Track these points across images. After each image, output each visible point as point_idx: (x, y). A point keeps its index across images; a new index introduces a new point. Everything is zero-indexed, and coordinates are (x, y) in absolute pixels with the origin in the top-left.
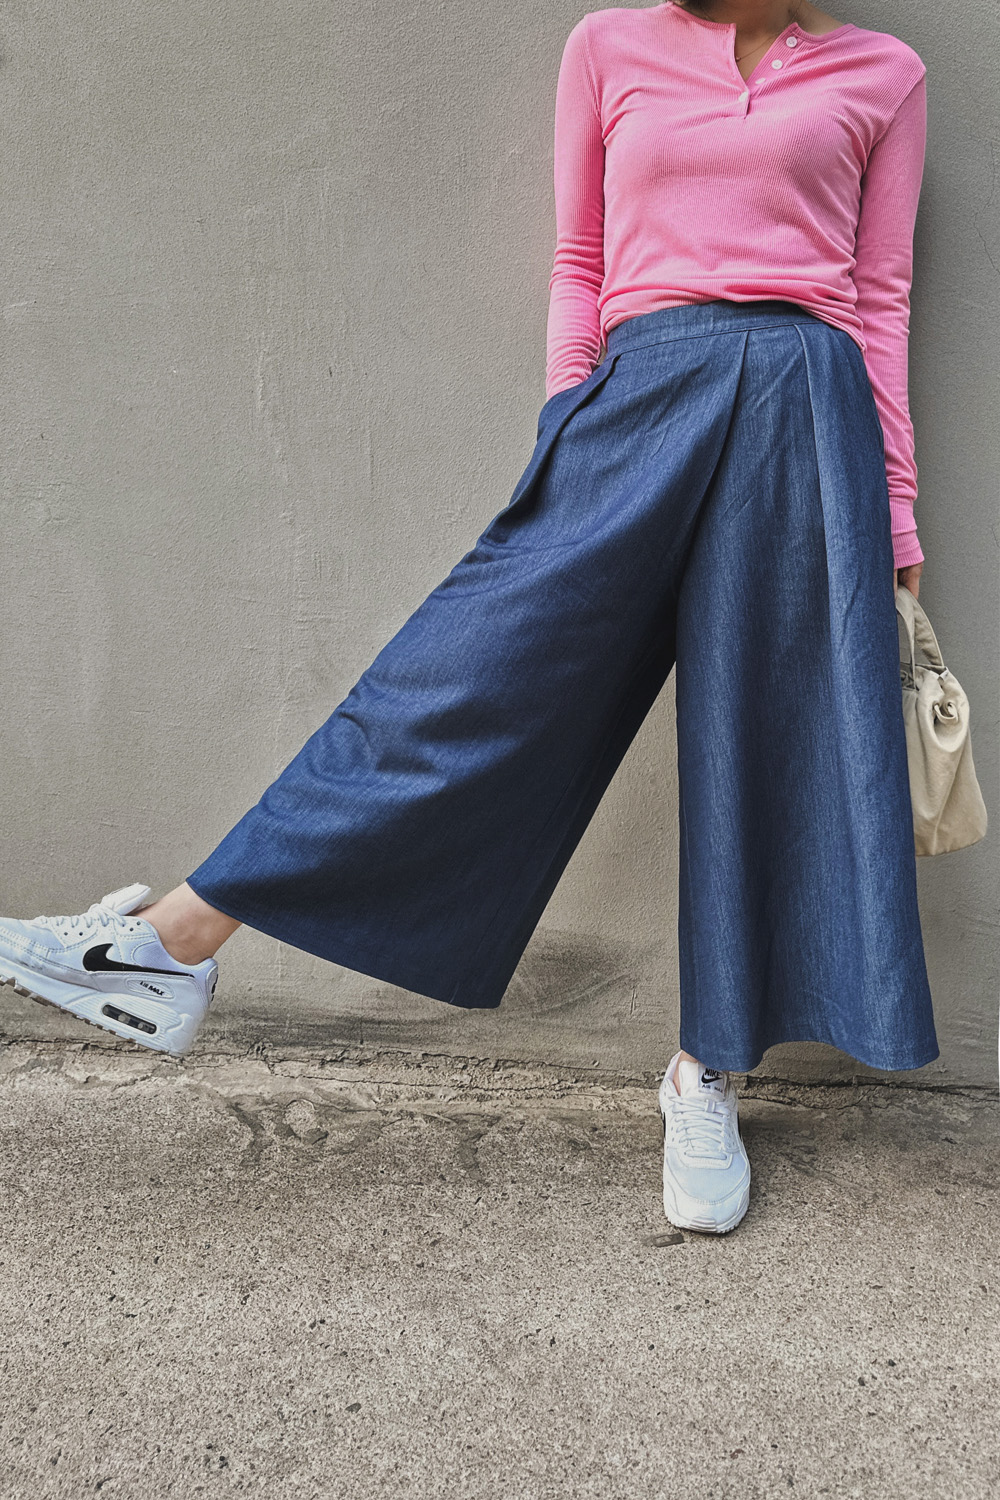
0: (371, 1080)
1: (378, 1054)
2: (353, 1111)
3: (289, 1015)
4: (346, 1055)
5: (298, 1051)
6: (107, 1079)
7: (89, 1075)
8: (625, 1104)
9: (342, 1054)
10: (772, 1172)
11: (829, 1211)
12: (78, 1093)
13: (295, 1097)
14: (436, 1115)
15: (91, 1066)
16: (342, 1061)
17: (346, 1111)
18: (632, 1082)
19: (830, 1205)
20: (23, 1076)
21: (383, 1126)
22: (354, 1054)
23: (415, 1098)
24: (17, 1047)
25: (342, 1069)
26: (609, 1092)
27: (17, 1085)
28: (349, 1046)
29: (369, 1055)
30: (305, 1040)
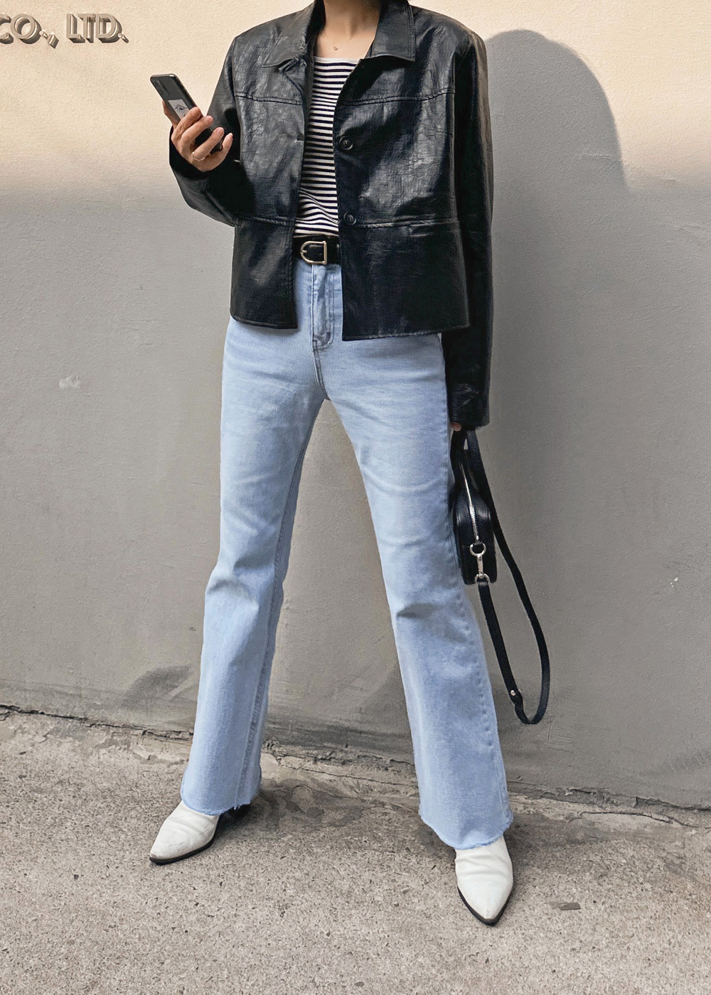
0: (352, 776)
1: (358, 756)
2: (341, 798)
3: (291, 721)
4: (333, 755)
5: (297, 749)
6: (163, 758)
7: (150, 754)
8: (541, 810)
9: (330, 754)
10: (649, 869)
11: (688, 899)
12: (145, 767)
13: (298, 783)
14: (401, 806)
15: (151, 747)
16: (330, 760)
17: (336, 797)
18: (547, 795)
19: (690, 895)
20: (103, 751)
21: (363, 810)
22: (340, 755)
23: (384, 792)
24: (96, 729)
25: (329, 766)
26: (530, 801)
27: (102, 757)
28: (337, 749)
29: (351, 757)
30: (302, 741)
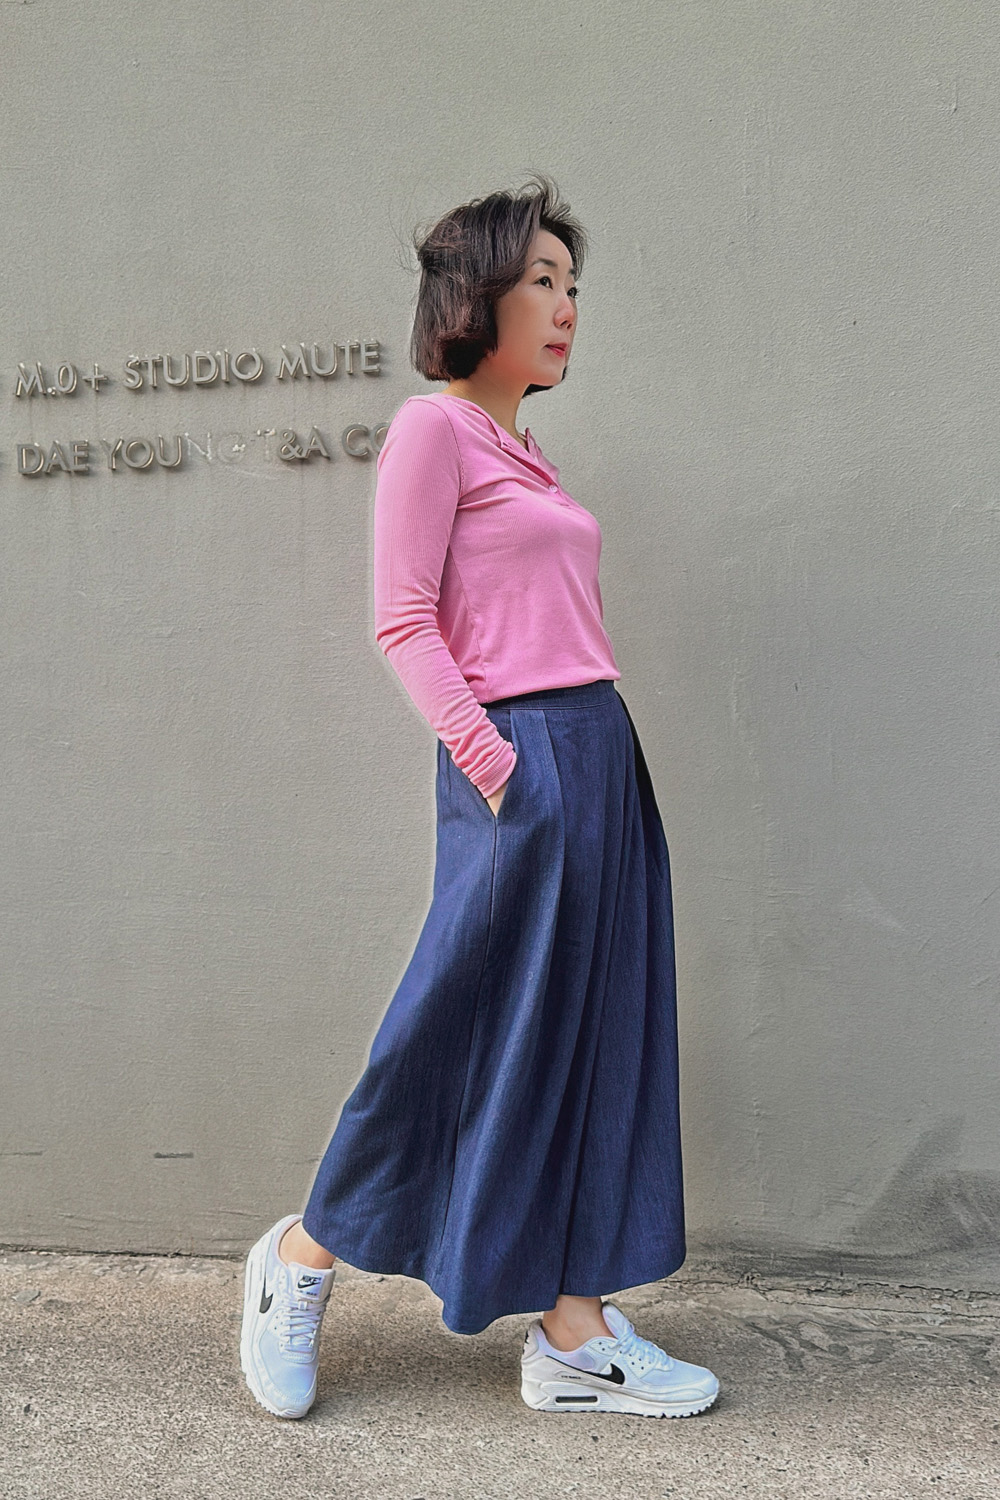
0: (860, 1307)
1: (859, 1285)
3: (773, 1248)
5: (785, 1281)
9: (826, 1285)
13: (800, 1319)
14: (935, 1336)
16: (826, 1290)
17: (853, 1331)
21: (893, 1343)
22: (836, 1285)
23: (909, 1322)
25: (827, 1298)
28: (830, 1277)
29: (850, 1286)
30: (790, 1271)
